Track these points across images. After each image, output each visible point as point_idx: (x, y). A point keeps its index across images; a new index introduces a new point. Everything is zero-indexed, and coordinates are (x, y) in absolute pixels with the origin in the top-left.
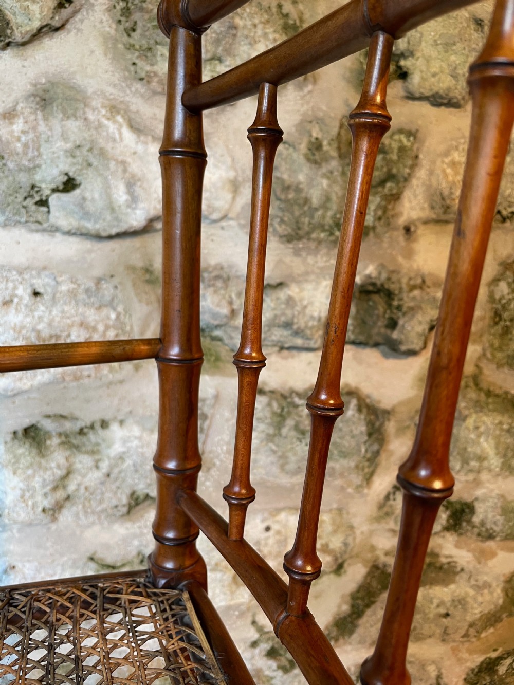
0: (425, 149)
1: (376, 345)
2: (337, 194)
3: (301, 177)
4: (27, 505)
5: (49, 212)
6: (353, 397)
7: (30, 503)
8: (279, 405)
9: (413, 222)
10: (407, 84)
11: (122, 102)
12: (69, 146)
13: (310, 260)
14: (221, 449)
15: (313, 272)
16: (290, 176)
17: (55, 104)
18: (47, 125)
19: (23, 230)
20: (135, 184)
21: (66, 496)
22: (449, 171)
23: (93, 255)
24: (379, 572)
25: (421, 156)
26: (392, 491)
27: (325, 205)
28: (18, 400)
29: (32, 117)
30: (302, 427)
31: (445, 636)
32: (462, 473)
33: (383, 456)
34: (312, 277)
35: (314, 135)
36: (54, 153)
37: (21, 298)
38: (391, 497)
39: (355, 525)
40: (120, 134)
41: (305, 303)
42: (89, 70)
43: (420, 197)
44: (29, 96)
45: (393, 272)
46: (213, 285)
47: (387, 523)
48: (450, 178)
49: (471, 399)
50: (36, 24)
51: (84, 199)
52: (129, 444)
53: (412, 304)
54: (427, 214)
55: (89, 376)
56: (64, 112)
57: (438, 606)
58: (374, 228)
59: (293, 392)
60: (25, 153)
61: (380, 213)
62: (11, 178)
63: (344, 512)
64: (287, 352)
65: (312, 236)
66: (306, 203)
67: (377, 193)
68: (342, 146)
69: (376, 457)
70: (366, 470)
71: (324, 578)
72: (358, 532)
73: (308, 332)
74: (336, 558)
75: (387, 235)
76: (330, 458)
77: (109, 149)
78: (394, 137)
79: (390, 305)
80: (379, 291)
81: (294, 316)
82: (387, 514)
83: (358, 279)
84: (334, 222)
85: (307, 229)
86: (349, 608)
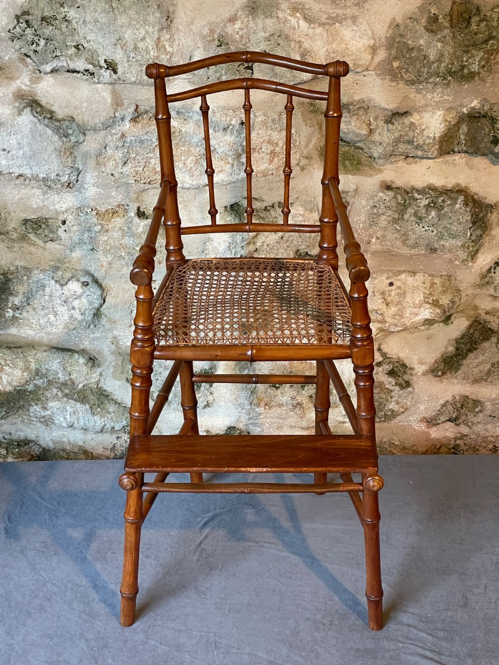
1: (483, 155)
2: (449, 52)
3: (422, 42)
4: (231, 253)
5: (252, 73)
6: (461, 195)
7: (233, 251)
8: (402, 197)
11: (300, 3)
12: (266, 35)
13: (429, 96)
14: (359, 226)
15: (430, 105)
16: (413, 42)
17: (259, 10)
18: (254, 23)
20: (306, 55)
21: (255, 249)
24: (481, 326)
26: (493, 266)
27: (439, 60)
28: (229, 187)
29: (246, 20)
30: (419, 214)
33: (486, 239)
34: (430, 109)
35: (433, 12)
36: (258, 39)
37: (234, 126)
38: (493, 270)
39: (461, 289)
40: (298, 24)
41: (424, 127)
44: (245, 7)
45: (494, 104)
46: (357, 114)
47: (488, 290)
52: (296, 219)
55: (272, 174)
56: (264, 13)
59: (413, 188)
60: (241, 41)
63: (452, 278)
64: (411, 159)
65: (430, 80)
66: (425, 59)
67: (481, 49)
68: (454, 17)
69: (479, 240)
70: (471, 249)
71: (435, 325)
72: (464, 294)
73: (426, 147)
74: (445, 312)
75: (490, 78)
76: (441, 238)
77: (291, 34)
78: (495, 10)
79: (494, 127)
80: (484, 116)
81: (414, 137)
82: (488, 283)
83: (465, 110)
84: (446, 70)
85: (425, 76)
86: (454, 350)
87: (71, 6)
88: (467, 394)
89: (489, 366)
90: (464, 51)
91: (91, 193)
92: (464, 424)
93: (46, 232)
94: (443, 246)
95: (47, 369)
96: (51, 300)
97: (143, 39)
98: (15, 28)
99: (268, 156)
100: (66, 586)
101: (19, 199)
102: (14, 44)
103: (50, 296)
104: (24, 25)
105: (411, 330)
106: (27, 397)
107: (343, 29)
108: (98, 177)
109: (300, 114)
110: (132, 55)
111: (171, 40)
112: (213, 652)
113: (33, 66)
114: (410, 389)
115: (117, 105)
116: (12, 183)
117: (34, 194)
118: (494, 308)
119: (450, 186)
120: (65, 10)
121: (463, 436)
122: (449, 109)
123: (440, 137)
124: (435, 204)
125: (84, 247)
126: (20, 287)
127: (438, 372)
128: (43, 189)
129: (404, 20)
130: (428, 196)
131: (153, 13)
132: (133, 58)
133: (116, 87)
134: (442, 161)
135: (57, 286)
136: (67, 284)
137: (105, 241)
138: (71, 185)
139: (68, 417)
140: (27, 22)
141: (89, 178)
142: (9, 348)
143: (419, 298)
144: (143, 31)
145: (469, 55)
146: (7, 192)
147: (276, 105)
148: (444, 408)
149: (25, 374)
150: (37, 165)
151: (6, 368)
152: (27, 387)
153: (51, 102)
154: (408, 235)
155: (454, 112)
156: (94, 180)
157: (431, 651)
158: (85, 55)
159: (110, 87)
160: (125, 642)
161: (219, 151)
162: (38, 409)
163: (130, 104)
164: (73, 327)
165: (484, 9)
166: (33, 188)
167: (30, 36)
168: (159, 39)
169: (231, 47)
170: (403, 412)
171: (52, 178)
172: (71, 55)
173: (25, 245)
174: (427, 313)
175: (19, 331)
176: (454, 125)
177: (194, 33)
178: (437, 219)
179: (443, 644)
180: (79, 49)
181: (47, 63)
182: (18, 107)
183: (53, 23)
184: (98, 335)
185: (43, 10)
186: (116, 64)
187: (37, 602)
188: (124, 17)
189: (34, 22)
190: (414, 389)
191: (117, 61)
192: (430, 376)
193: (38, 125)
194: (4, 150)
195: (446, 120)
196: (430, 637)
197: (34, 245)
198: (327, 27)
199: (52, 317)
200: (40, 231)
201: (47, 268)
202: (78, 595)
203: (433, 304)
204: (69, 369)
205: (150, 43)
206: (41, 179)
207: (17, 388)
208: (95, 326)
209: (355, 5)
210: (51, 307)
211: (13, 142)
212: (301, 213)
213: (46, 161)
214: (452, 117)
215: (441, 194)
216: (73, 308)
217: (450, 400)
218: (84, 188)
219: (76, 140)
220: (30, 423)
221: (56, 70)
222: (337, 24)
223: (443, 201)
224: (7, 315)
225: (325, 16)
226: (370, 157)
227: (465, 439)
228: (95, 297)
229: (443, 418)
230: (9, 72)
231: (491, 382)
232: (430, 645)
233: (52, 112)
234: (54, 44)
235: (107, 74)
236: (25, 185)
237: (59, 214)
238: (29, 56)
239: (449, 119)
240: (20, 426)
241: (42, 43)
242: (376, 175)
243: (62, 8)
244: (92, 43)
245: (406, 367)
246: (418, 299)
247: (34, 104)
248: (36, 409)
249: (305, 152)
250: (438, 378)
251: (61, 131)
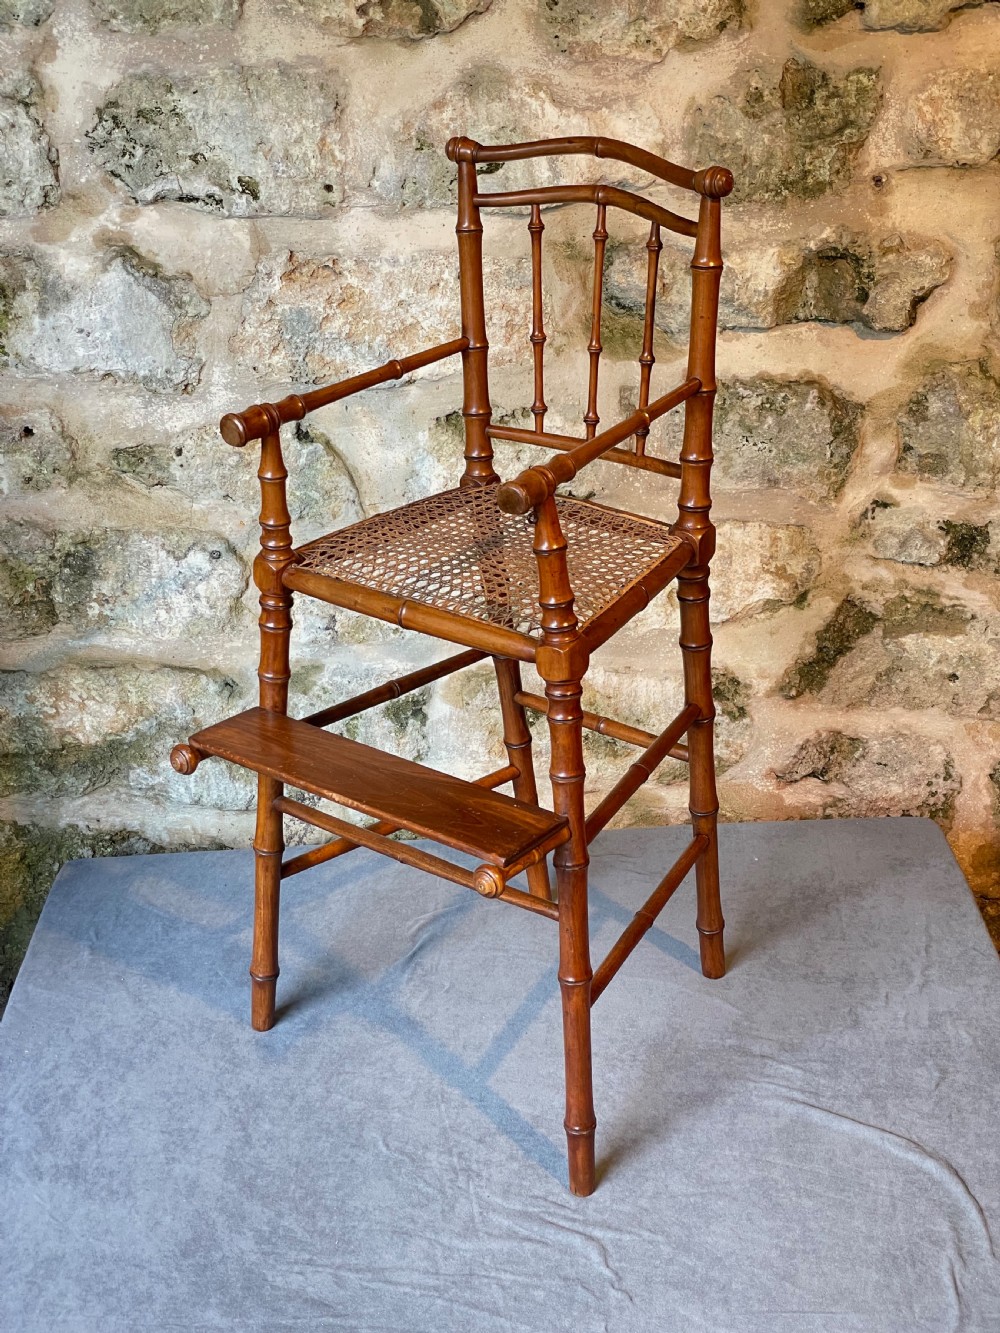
0: (892, 86)
1: (846, 322)
2: (782, 149)
3: (738, 134)
6: (813, 389)
8: (719, 395)
9: (885, 172)
10: (864, 16)
11: (544, 77)
12: (493, 128)
13: (754, 224)
15: (757, 239)
16: (724, 134)
17: (480, 89)
18: (473, 110)
19: (448, 212)
22: (925, 109)
23: (514, 234)
24: (855, 610)
25: (888, 95)
26: (870, 507)
27: (768, 163)
28: (440, 384)
29: (461, 104)
30: (748, 423)
31: (955, 707)
32: (966, 489)
33: (856, 463)
34: (757, 244)
35: (754, 84)
37: (447, 282)
38: (870, 514)
39: (821, 547)
40: (543, 110)
41: (748, 275)
42: (512, 50)
43: (891, 142)
44: (458, 84)
45: (858, 233)
46: (641, 259)
47: (864, 548)
48: (929, 117)
49: (975, 391)
50: (464, 13)
51: (507, 178)
53: (886, 271)
54: (902, 160)
55: (510, 361)
56: (489, 94)
57: (939, 662)
58: (831, 183)
59: (736, 380)
61: (837, 166)
62: (440, 164)
63: (805, 529)
64: (730, 333)
65: (754, 197)
66: (745, 161)
67: (833, 143)
68: (787, 93)
69: (847, 463)
70: (833, 478)
71: (781, 611)
72: (826, 556)
73: (753, 309)
74: (796, 587)
75: (849, 190)
76: (785, 462)
77: (532, 126)
78: (851, 78)
79: (859, 273)
80: (843, 257)
81: (734, 291)
82: (863, 536)
83: (812, 245)
84: (780, 179)
85: (747, 190)
86: (815, 651)
87: (183, 90)
88: (839, 727)
89: (872, 679)
90: (806, 147)
91: (223, 401)
92: (838, 780)
93: (151, 468)
94: (788, 474)
95: (156, 704)
96: (161, 586)
97: (299, 141)
98: (95, 129)
99: (504, 331)
100: (191, 1024)
101: (106, 416)
102: (94, 155)
103: (160, 578)
104: (109, 124)
105: (743, 622)
106: (123, 754)
107: (614, 117)
108: (232, 372)
109: (551, 261)
110: (282, 167)
111: (343, 142)
112: (438, 1106)
113: (125, 192)
114: (746, 721)
115: (260, 251)
116: (95, 388)
117: (130, 406)
118: (876, 579)
119: (794, 375)
120: (175, 98)
121: (836, 802)
122: (787, 244)
123: (774, 291)
124: (771, 405)
125: (212, 493)
126: (110, 564)
127: (791, 689)
128: (144, 396)
129: (709, 99)
130: (760, 391)
131: (313, 98)
132: (283, 172)
133: (260, 223)
134: (780, 336)
135: (171, 560)
136: (186, 556)
137: (246, 481)
138: (189, 388)
139: (192, 785)
140: (115, 118)
141: (218, 375)
142: (95, 669)
143: (755, 564)
144: (297, 128)
145: (814, 153)
146: (87, 403)
147: (513, 245)
148: (804, 752)
149: (120, 712)
150: (134, 355)
151: (90, 703)
152: (124, 735)
153: (155, 249)
154: (731, 459)
155: (796, 248)
156: (227, 378)
157: (803, 1092)
158: (208, 170)
159: (247, 223)
160: (292, 1098)
161: (424, 324)
162: (142, 774)
163: (280, 250)
164: (197, 630)
165: (833, 76)
166: (128, 395)
167: (119, 142)
168: (323, 139)
169: (438, 150)
170: (737, 762)
171: (159, 377)
172: (185, 172)
173: (118, 493)
174: (767, 590)
175: (110, 641)
176: (797, 272)
177: (379, 129)
178: (775, 431)
179: (822, 1081)
180: (197, 162)
181: (147, 185)
182: (103, 259)
183: (156, 119)
184: (238, 643)
185: (139, 99)
186: (257, 184)
187: (145, 1047)
188: (267, 106)
189: (125, 118)
190: (752, 720)
191: (258, 179)
192: (777, 698)
193: (134, 287)
194: (81, 331)
195: (783, 263)
196: (798, 1072)
197: (131, 492)
198: (588, 113)
199: (162, 614)
200: (141, 468)
201: (154, 530)
202: (213, 1036)
203: (777, 574)
204: (192, 702)
205: (309, 146)
206: (140, 378)
207: (109, 738)
208: (233, 628)
209: (631, 78)
210: (161, 596)
211: (96, 317)
212: (559, 425)
213: (148, 348)
214: (793, 257)
215: (781, 387)
216: (197, 597)
217: (812, 738)
218: (210, 393)
219: (195, 312)
220: (131, 801)
221: (163, 198)
222: (604, 109)
223: (785, 399)
224: (91, 613)
225: (584, 96)
226: (666, 332)
227: (840, 805)
228: (232, 577)
229: (803, 770)
230: (88, 203)
231: (877, 706)
232: (799, 1083)
233: (156, 266)
234: (158, 154)
235: (242, 202)
236: (116, 390)
237: (171, 437)
238: (117, 176)
239: (787, 262)
240: (114, 806)
241: (139, 152)
242: (676, 359)
243: (169, 95)
244: (218, 151)
245: (739, 683)
246: (753, 565)
247: (127, 254)
248: (139, 774)
249: (561, 324)
250: (791, 702)
251: (172, 297)
